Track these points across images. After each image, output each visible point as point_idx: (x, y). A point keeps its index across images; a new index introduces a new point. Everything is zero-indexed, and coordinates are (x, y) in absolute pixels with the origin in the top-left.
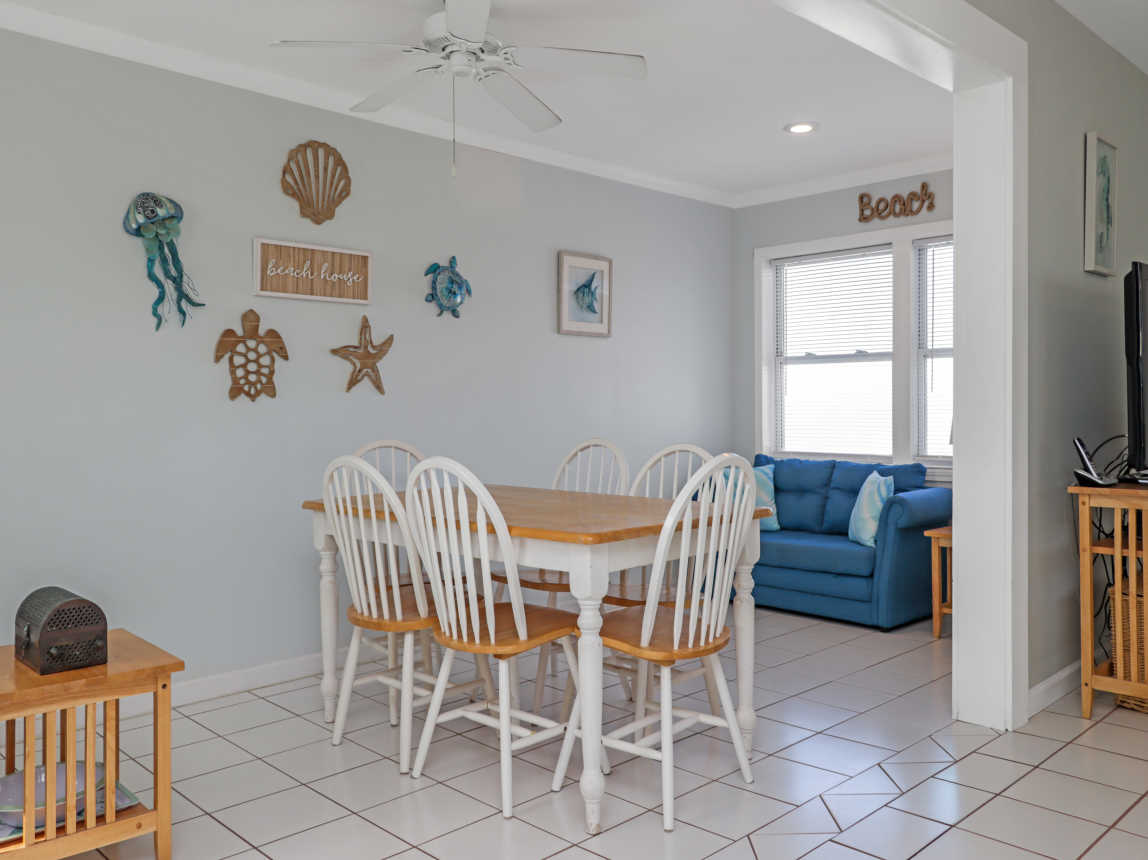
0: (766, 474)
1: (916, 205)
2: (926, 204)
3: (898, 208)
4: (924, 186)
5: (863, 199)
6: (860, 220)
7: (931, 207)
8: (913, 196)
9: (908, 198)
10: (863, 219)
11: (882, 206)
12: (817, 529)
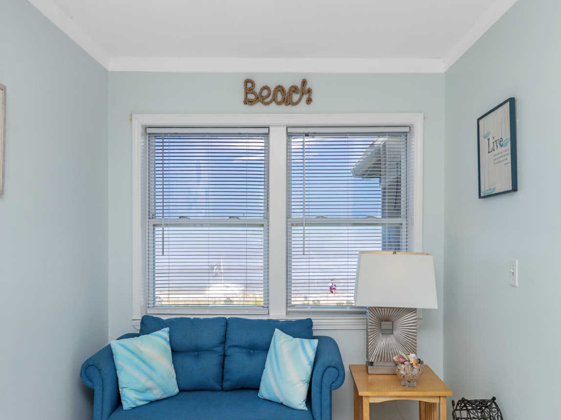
0: (162, 337)
1: (296, 97)
2: (305, 97)
3: (280, 97)
4: (304, 82)
5: (249, 85)
6: (245, 103)
7: (309, 101)
8: (294, 89)
9: (290, 90)
10: (247, 102)
11: (265, 93)
12: (218, 387)
